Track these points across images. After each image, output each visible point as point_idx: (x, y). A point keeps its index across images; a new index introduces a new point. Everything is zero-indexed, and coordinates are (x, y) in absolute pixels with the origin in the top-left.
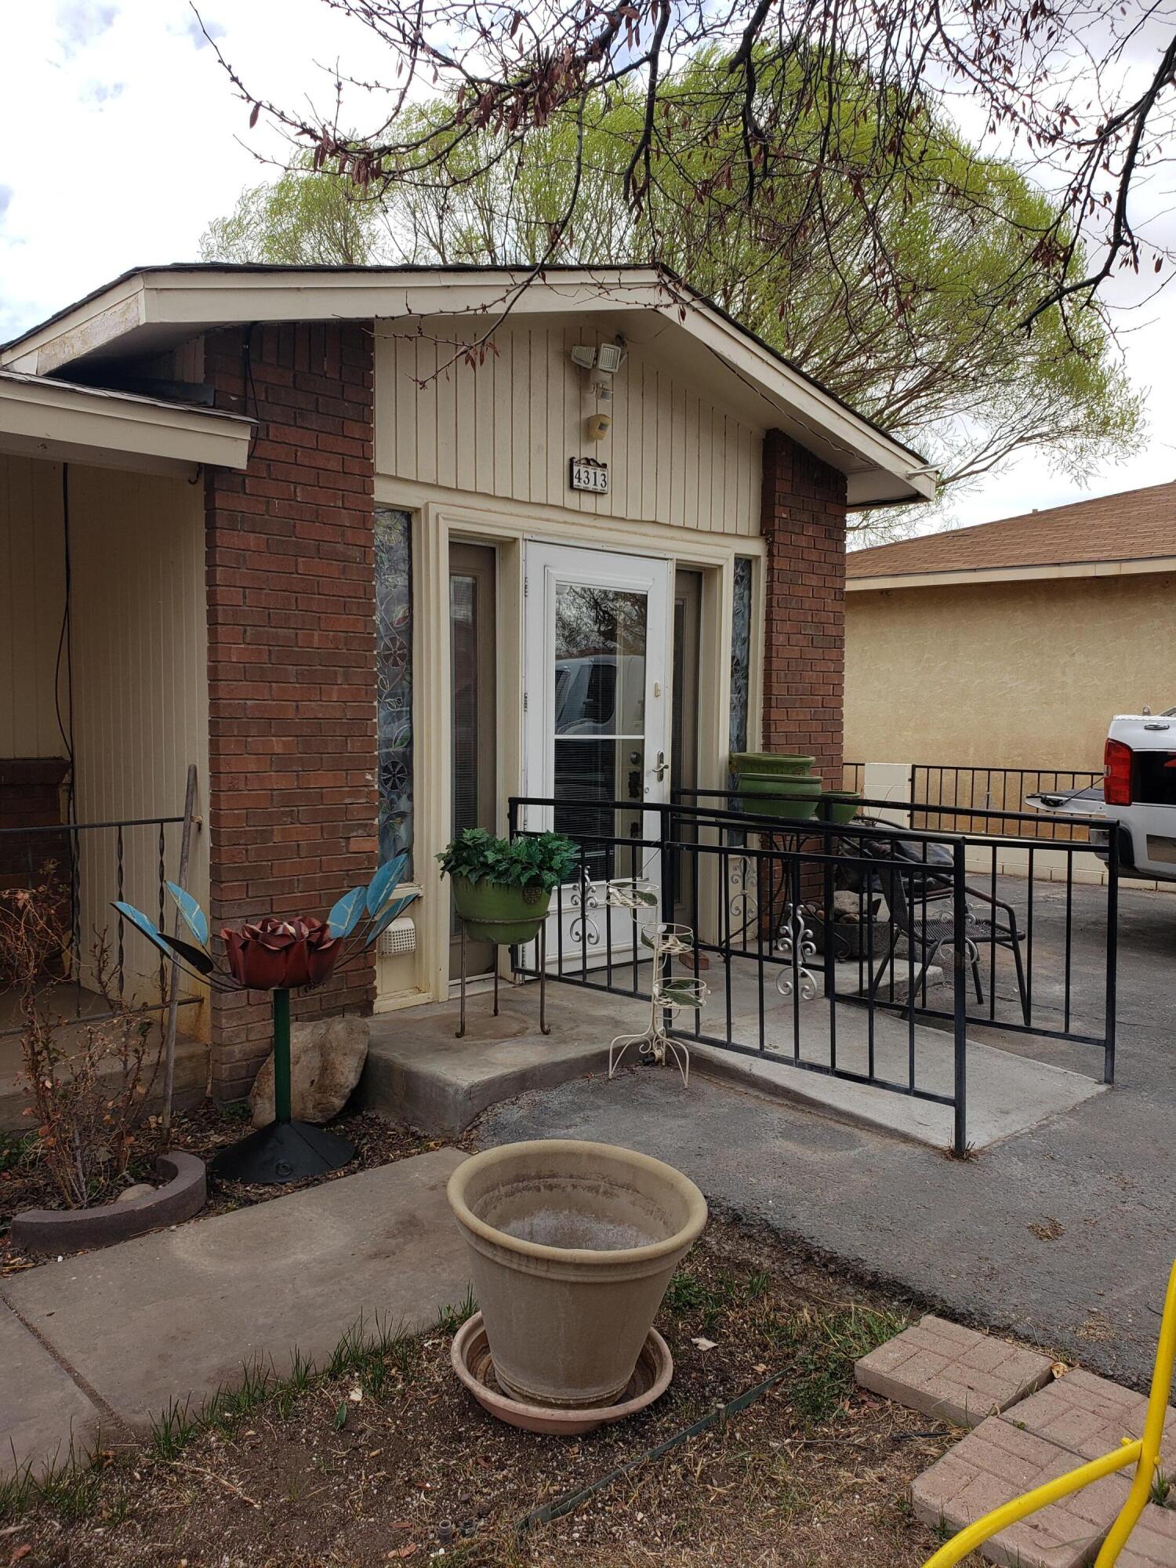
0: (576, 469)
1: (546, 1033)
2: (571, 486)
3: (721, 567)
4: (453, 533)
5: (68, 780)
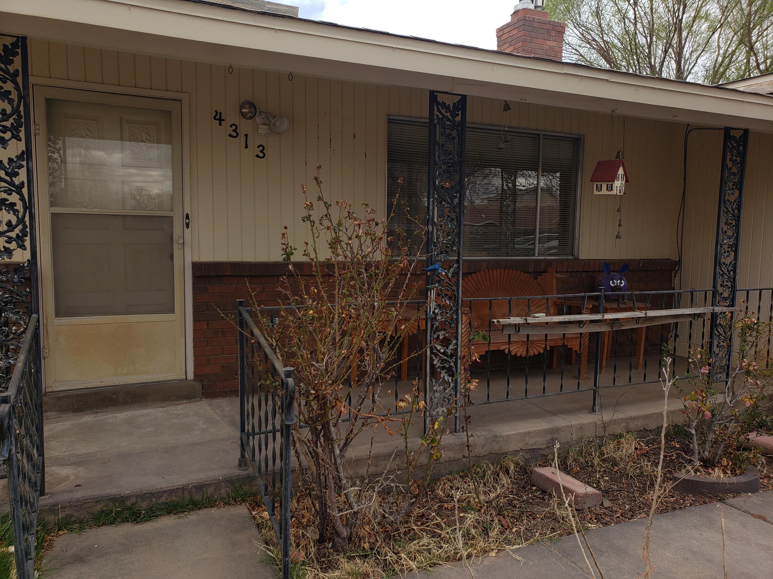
5: (677, 269)
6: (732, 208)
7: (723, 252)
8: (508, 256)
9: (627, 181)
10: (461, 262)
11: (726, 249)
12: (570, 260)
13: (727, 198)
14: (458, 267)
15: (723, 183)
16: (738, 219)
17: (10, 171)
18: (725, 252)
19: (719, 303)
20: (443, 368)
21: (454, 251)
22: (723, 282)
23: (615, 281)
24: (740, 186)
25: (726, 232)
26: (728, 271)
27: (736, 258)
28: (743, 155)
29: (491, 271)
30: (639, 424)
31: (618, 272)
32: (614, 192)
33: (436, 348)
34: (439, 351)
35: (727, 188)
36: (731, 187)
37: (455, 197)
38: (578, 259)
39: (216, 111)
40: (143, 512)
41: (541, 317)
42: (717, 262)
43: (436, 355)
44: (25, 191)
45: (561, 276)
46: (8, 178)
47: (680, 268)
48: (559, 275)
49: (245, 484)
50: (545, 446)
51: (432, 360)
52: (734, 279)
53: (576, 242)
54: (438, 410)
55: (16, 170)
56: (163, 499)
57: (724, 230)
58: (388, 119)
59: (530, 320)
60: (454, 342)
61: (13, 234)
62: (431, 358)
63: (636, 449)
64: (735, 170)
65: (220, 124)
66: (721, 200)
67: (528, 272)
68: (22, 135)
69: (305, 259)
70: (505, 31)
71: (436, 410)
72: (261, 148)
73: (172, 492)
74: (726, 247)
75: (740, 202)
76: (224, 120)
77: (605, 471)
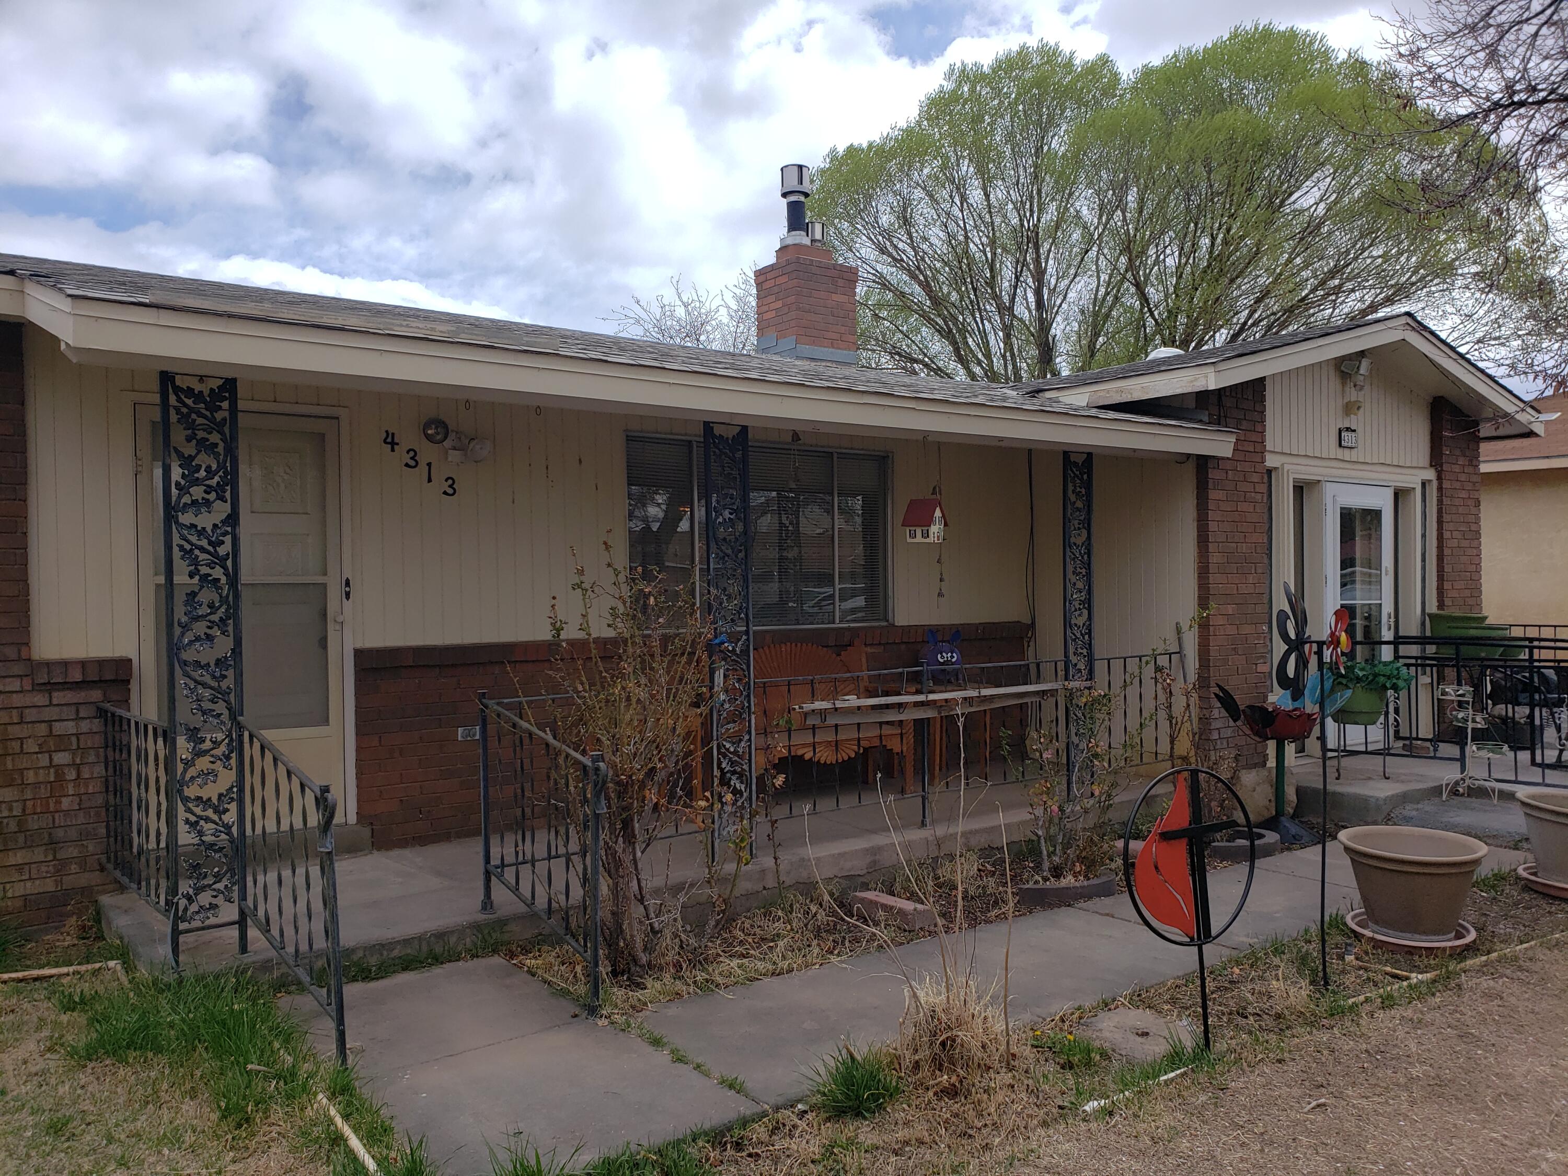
0: (1343, 434)
1: (1388, 778)
2: (1340, 445)
3: (1414, 489)
4: (1295, 480)
5: (1029, 635)
6: (1080, 553)
7: (1073, 609)
8: (798, 624)
9: (946, 525)
10: (751, 633)
11: (1077, 606)
12: (883, 627)
13: (1073, 540)
14: (748, 640)
15: (1066, 520)
16: (1088, 566)
17: (213, 539)
18: (1076, 610)
19: (1073, 676)
20: (734, 773)
21: (742, 619)
22: (1076, 649)
23: (944, 654)
24: (1087, 524)
25: (1075, 584)
26: (1082, 634)
27: (1090, 618)
28: (1088, 485)
29: (777, 646)
30: (983, 840)
31: (948, 642)
32: (930, 540)
33: (724, 746)
34: (728, 750)
35: (1072, 528)
36: (1077, 526)
37: (741, 551)
38: (893, 625)
39: (387, 432)
40: (374, 969)
41: (852, 701)
42: (1067, 624)
43: (725, 756)
44: (229, 563)
45: (873, 650)
46: (211, 549)
47: (1034, 633)
48: (869, 650)
49: (495, 931)
50: (865, 871)
51: (719, 763)
52: (1090, 645)
53: (890, 601)
54: (728, 829)
55: (221, 538)
56: (396, 953)
57: (1072, 581)
58: (627, 436)
59: (839, 704)
60: (747, 737)
61: (215, 618)
62: (719, 759)
63: (979, 870)
64: (1079, 504)
65: (393, 450)
66: (1067, 544)
67: (827, 647)
68: (228, 495)
69: (582, 635)
70: (769, 276)
71: (727, 829)
72: (450, 482)
73: (407, 942)
74: (1076, 604)
75: (1089, 544)
76: (397, 444)
77: (941, 896)
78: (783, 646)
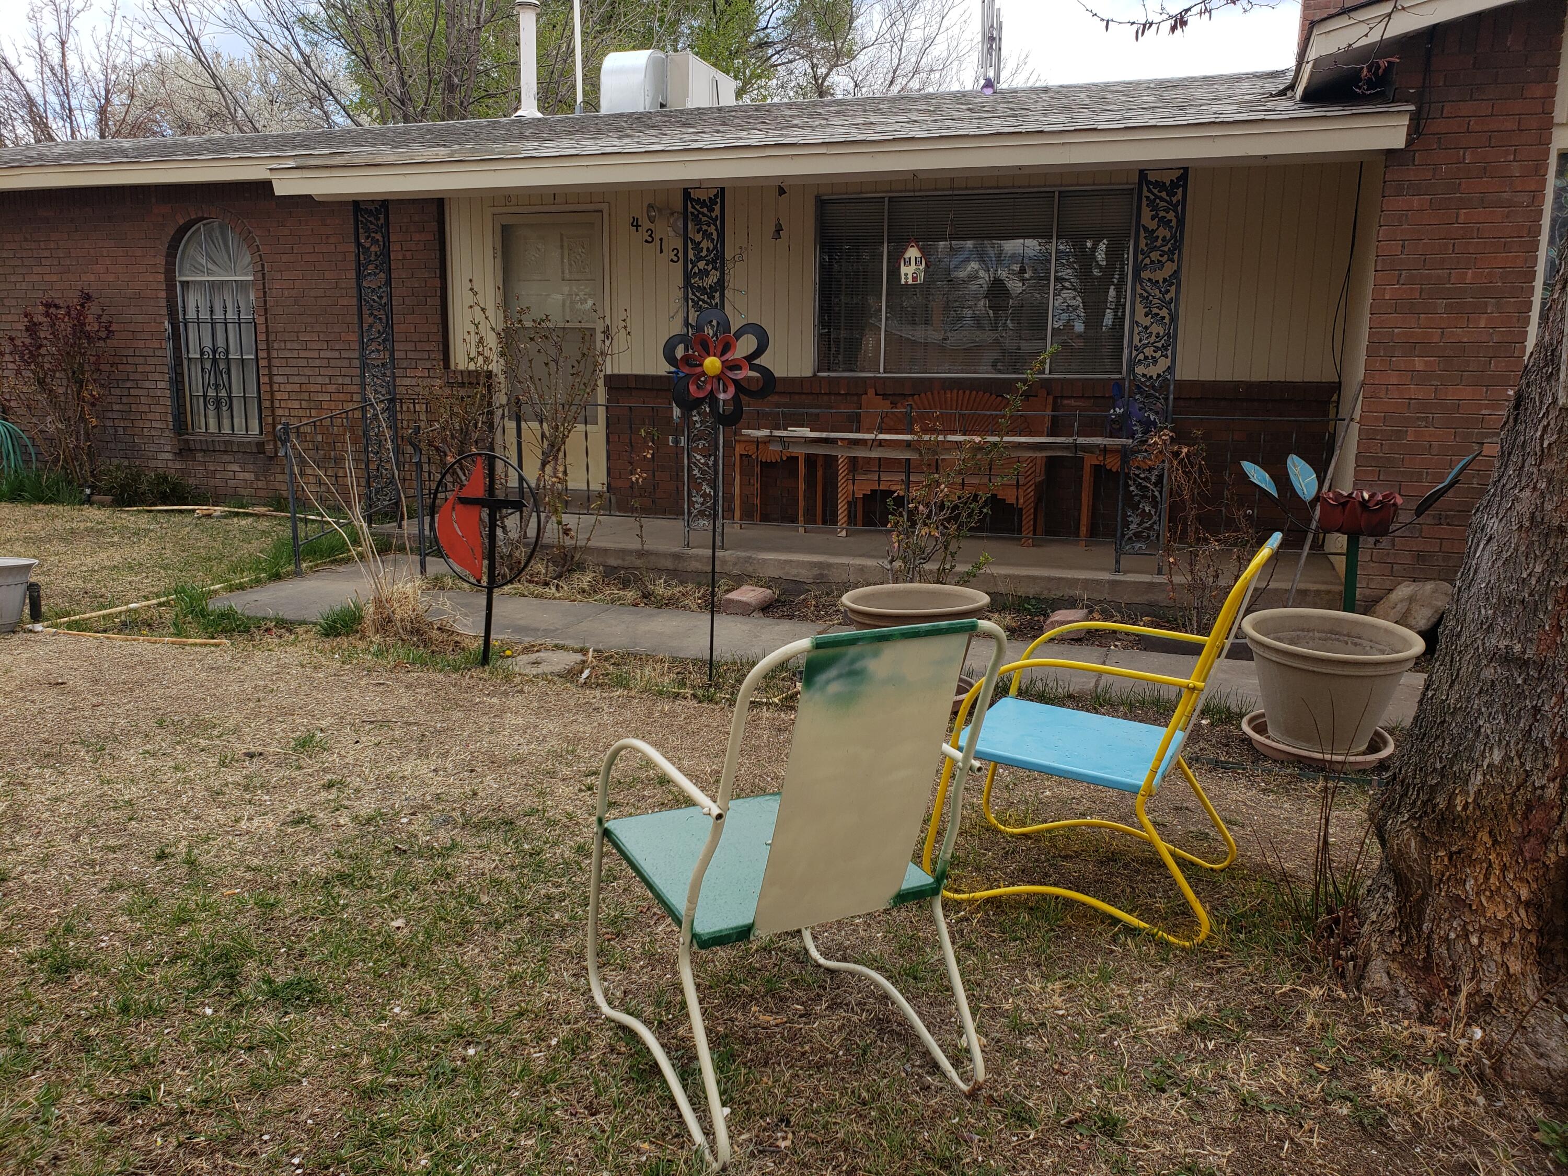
5: (1335, 399)
17: (379, 295)
33: (695, 457)
34: (698, 460)
39: (633, 218)
43: (696, 465)
44: (387, 308)
46: (378, 300)
47: (1339, 397)
55: (382, 294)
61: (380, 339)
65: (637, 231)
71: (697, 522)
76: (640, 226)
78: (948, 392)
